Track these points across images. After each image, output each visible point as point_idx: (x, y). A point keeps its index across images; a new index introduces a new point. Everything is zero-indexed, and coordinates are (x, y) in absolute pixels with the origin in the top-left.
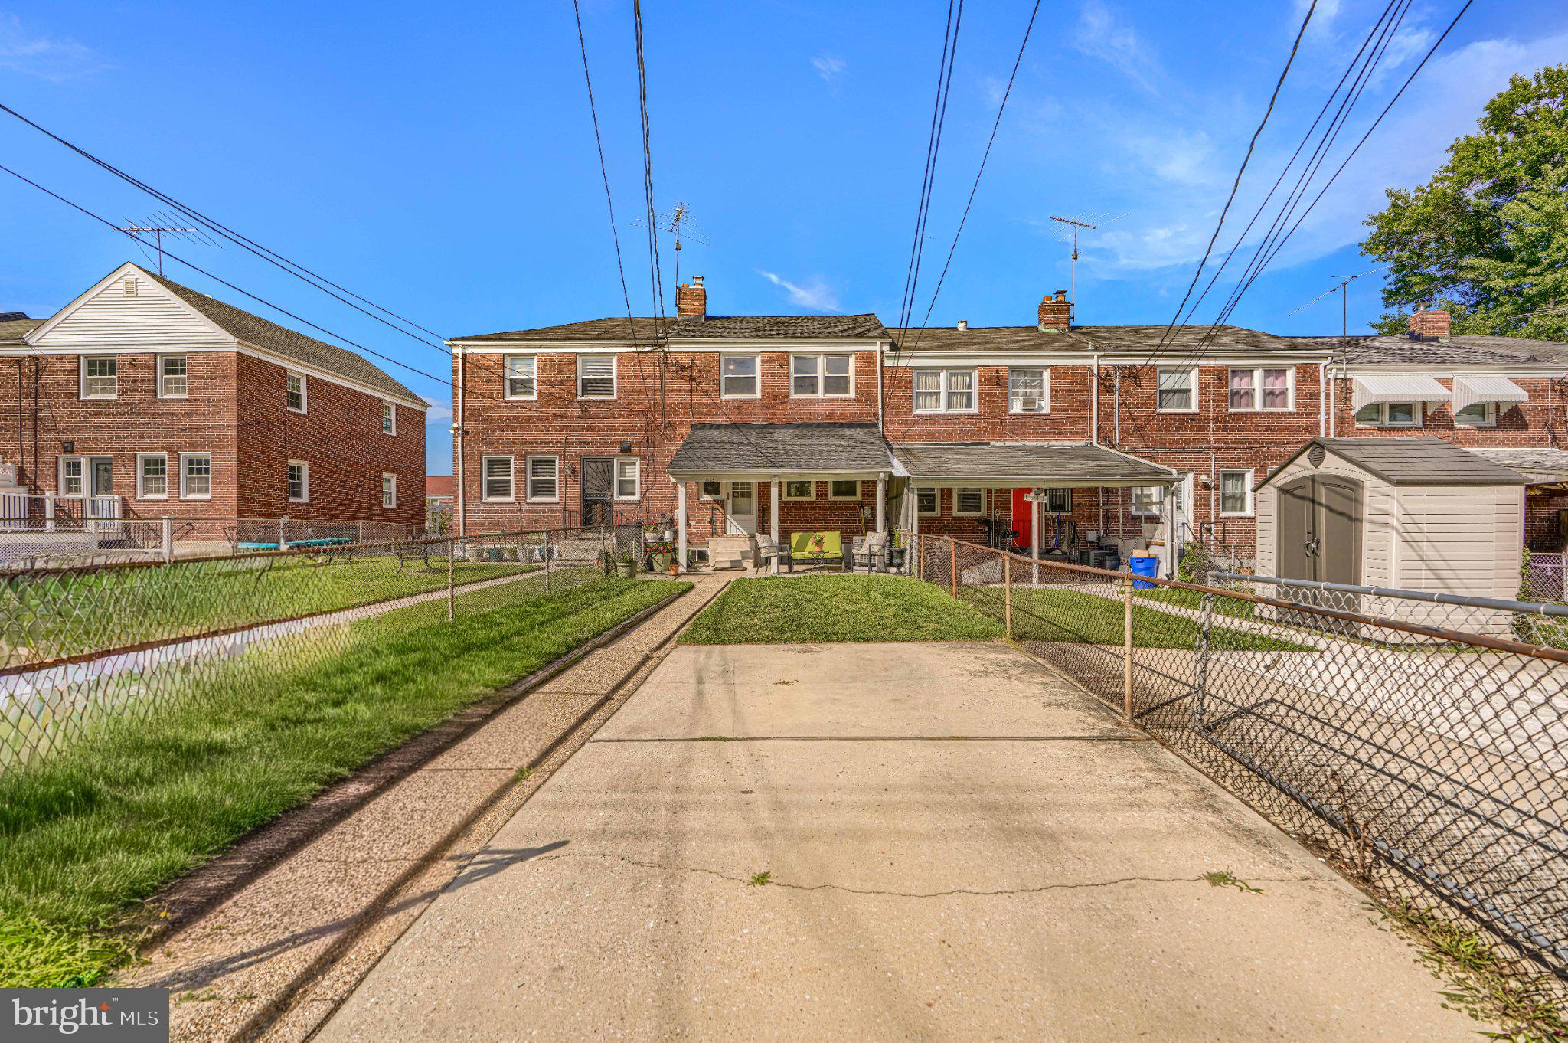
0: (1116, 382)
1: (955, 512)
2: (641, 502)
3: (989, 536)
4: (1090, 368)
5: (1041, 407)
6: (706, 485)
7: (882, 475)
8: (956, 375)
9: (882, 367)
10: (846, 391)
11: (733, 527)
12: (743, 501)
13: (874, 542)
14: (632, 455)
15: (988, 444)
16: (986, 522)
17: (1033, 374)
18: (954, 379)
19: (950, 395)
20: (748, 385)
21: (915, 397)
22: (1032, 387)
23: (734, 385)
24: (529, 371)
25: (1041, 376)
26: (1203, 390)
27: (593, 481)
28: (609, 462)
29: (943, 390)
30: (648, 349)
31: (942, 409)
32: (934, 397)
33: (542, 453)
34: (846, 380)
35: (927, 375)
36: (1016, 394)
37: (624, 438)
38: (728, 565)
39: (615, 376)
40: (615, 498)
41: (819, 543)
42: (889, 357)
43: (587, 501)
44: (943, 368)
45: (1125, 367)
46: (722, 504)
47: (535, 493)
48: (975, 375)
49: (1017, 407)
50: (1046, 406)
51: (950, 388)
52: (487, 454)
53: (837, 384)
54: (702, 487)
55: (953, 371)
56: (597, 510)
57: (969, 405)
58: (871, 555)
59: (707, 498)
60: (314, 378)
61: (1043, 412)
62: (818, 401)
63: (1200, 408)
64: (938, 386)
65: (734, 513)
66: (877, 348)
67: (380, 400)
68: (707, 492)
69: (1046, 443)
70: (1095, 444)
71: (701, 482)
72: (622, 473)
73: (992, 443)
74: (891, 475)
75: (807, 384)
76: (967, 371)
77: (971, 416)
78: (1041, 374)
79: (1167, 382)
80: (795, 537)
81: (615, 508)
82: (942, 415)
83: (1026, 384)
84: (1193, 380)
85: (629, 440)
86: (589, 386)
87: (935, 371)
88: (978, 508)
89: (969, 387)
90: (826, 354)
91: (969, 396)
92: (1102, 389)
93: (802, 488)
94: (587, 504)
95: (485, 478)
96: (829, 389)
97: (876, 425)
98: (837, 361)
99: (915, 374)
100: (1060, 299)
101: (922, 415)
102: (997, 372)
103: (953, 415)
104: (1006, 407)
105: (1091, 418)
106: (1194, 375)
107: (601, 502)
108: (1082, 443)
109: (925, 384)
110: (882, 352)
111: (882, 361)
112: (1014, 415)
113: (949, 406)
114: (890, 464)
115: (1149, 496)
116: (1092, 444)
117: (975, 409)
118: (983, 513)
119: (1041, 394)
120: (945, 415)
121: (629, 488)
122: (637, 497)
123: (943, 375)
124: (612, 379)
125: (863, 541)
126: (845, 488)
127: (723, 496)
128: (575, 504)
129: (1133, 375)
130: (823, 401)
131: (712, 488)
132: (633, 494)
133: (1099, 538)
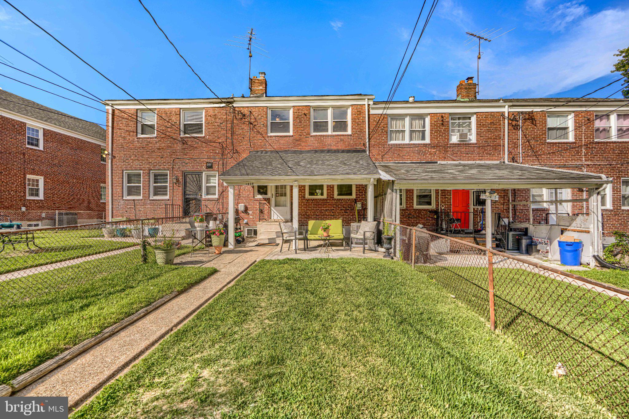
0: (520, 123)
1: (416, 206)
2: (218, 199)
3: (437, 222)
4: (503, 114)
5: (470, 140)
6: (259, 187)
7: (372, 180)
8: (415, 119)
9: (369, 115)
10: (345, 130)
11: (276, 215)
12: (283, 198)
13: (367, 229)
14: (214, 170)
15: (437, 163)
16: (435, 212)
17: (464, 118)
18: (414, 122)
19: (412, 132)
20: (285, 127)
21: (389, 134)
22: (463, 127)
23: (275, 127)
24: (152, 120)
25: (470, 119)
26: (577, 128)
27: (190, 186)
28: (199, 174)
29: (407, 129)
30: (223, 105)
31: (407, 141)
32: (401, 135)
33: (159, 170)
34: (345, 123)
35: (397, 119)
36: (453, 131)
37: (208, 160)
38: (267, 242)
39: (203, 122)
40: (203, 197)
41: (326, 229)
42: (373, 108)
43: (186, 199)
44: (406, 115)
45: (526, 113)
46: (268, 200)
47: (155, 194)
48: (428, 120)
49: (455, 139)
50: (473, 138)
51: (411, 128)
52: (126, 170)
53: (340, 125)
54: (256, 189)
55: (414, 117)
56: (193, 203)
57: (423, 138)
58: (365, 239)
59: (259, 197)
60: (48, 130)
61: (472, 142)
62: (328, 136)
63: (575, 139)
64: (404, 126)
65: (276, 206)
66: (366, 102)
67: (100, 146)
68: (260, 193)
69: (474, 162)
70: (506, 162)
71: (256, 185)
72: (208, 181)
73: (439, 162)
74: (379, 180)
75: (321, 126)
76: (421, 117)
77: (425, 145)
78: (470, 118)
79: (552, 122)
80: (311, 223)
81: (203, 203)
82: (406, 144)
83: (459, 125)
84: (570, 122)
85: (212, 161)
86: (188, 128)
87: (401, 117)
88: (429, 203)
89: (424, 127)
90: (334, 107)
91: (423, 132)
92: (511, 127)
93: (313, 189)
94: (187, 201)
95: (126, 184)
96: (335, 129)
97: (364, 151)
98: (340, 112)
99: (389, 119)
100: (469, 82)
101: (394, 145)
102: (442, 117)
103: (414, 144)
104: (448, 139)
105: (504, 146)
106: (571, 117)
107: (195, 199)
108: (498, 162)
109: (395, 125)
110: (369, 105)
111: (369, 111)
112: (453, 144)
113: (411, 139)
114: (377, 173)
115: (541, 196)
116: (504, 162)
117: (427, 141)
118: (433, 206)
119: (470, 130)
120: (409, 144)
121: (212, 191)
122: (216, 196)
123: (407, 119)
124: (202, 124)
125: (358, 227)
126: (345, 189)
127: (269, 195)
128: (179, 200)
129: (530, 118)
130: (331, 136)
131: (263, 190)
132: (215, 194)
133: (509, 223)
